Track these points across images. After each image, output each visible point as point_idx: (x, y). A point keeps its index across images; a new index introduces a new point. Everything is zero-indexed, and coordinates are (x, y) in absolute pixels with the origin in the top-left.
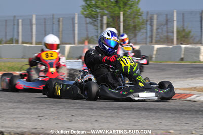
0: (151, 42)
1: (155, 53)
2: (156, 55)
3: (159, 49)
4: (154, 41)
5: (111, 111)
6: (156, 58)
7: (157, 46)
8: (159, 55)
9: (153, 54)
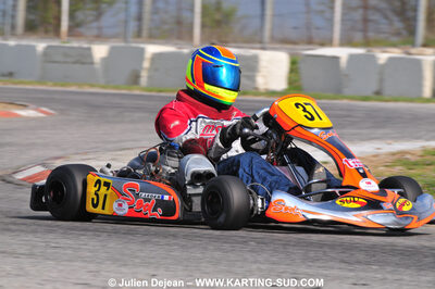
0: (139, 34)
1: (146, 64)
2: (149, 70)
3: (156, 57)
4: (145, 33)
5: (30, 237)
6: (149, 77)
7: (152, 49)
8: (156, 70)
9: (142, 68)
